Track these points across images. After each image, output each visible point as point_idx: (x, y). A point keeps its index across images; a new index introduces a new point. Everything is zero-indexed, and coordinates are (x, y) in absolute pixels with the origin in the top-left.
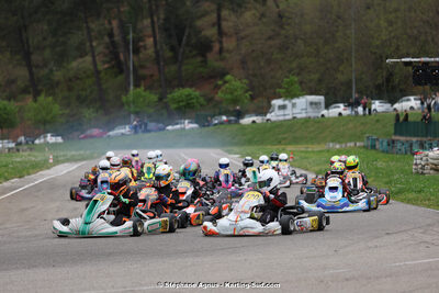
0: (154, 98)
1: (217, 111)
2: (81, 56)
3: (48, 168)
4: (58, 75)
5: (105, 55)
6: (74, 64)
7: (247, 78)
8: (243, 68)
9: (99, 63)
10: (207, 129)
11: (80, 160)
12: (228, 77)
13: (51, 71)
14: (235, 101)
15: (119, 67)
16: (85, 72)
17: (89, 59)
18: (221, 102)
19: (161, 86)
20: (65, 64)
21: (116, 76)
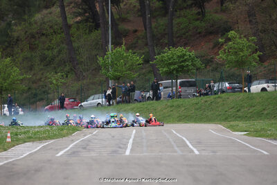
0: (138, 59)
1: (218, 75)
2: (47, 7)
3: (5, 150)
4: (18, 30)
5: (77, 5)
6: (38, 17)
7: (254, 35)
8: (250, 21)
9: (69, 16)
10: (205, 98)
11: (45, 139)
12: (232, 33)
13: (9, 24)
14: (241, 64)
15: (94, 21)
16: (51, 27)
17: (56, 10)
18: (222, 65)
19: (147, 45)
20: (26, 17)
21: (91, 31)
